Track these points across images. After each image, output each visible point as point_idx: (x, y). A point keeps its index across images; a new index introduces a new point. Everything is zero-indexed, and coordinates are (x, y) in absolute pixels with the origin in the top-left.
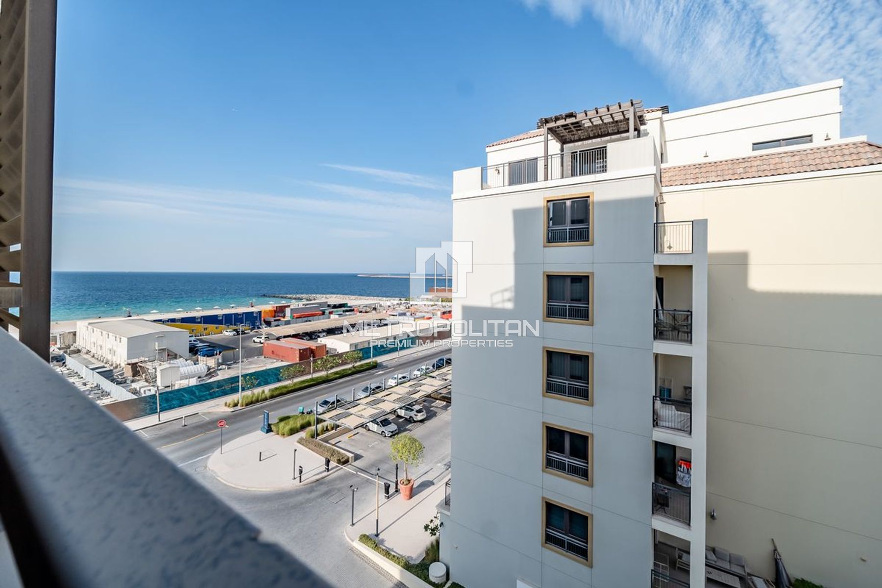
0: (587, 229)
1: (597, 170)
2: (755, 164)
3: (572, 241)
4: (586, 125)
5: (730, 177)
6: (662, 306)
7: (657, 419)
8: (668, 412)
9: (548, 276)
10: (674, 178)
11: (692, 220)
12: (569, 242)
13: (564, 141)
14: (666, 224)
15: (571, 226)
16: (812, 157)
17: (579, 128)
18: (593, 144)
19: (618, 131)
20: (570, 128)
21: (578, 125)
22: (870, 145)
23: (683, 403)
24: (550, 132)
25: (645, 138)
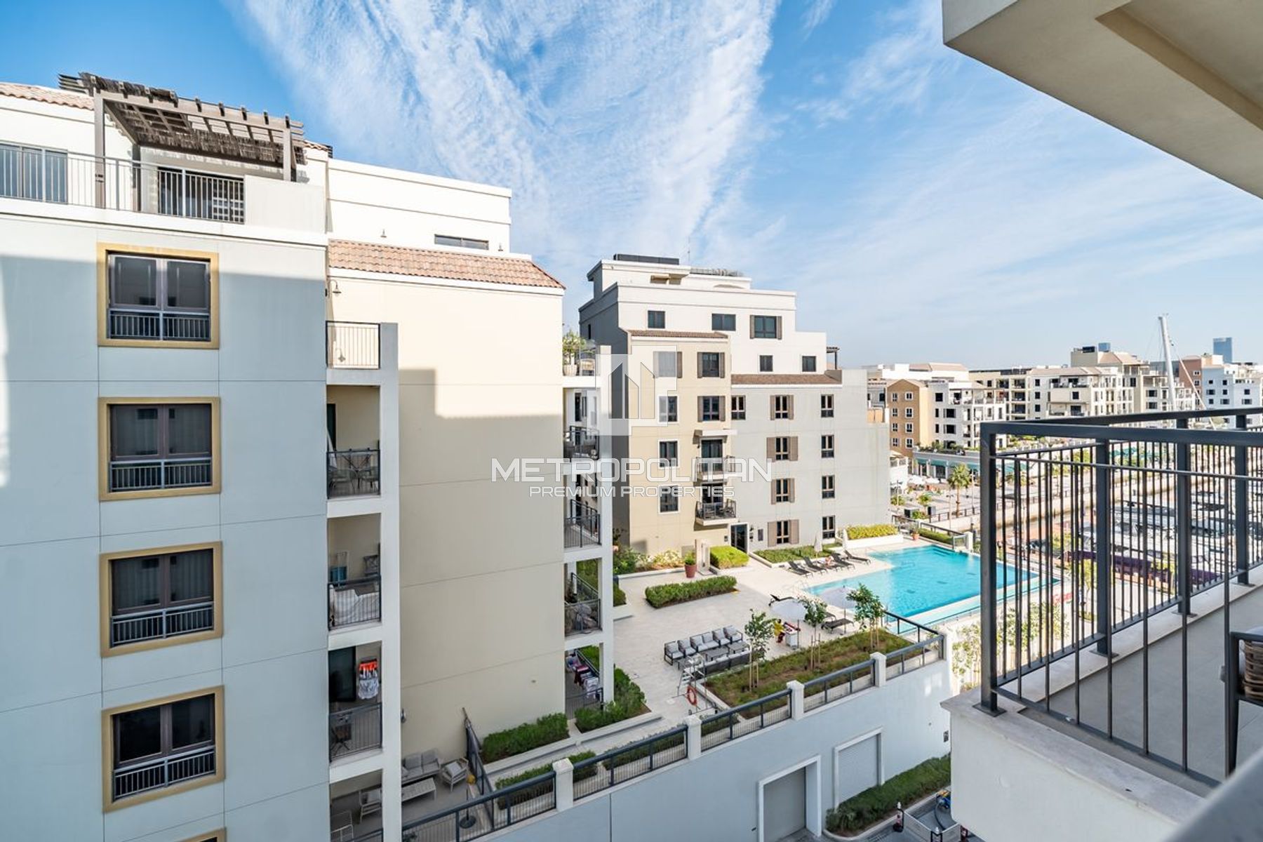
0: (204, 319)
1: (213, 214)
2: (441, 261)
3: (169, 339)
4: (195, 126)
5: (415, 271)
6: (334, 446)
7: (333, 617)
8: (347, 600)
9: (111, 407)
10: (347, 258)
11: (379, 322)
12: (164, 339)
13: (141, 140)
14: (336, 324)
15: (169, 310)
16: (491, 266)
17: (179, 127)
18: (205, 165)
19: (258, 158)
20: (159, 119)
21: (178, 120)
22: (534, 266)
23: (363, 581)
24: (108, 110)
25: (303, 184)
